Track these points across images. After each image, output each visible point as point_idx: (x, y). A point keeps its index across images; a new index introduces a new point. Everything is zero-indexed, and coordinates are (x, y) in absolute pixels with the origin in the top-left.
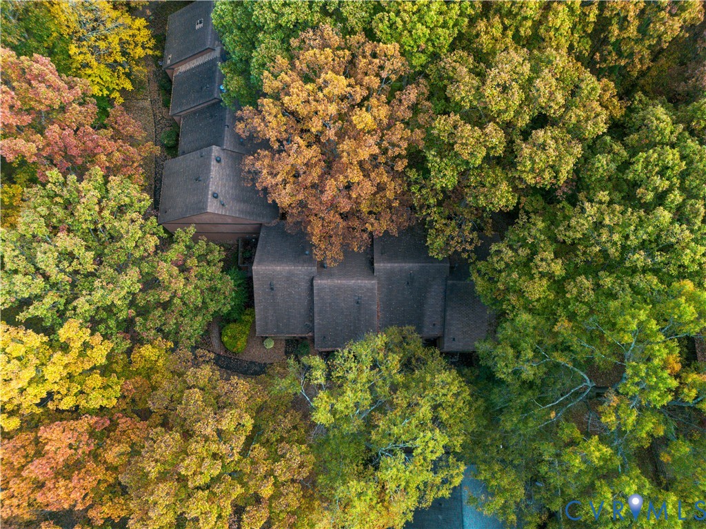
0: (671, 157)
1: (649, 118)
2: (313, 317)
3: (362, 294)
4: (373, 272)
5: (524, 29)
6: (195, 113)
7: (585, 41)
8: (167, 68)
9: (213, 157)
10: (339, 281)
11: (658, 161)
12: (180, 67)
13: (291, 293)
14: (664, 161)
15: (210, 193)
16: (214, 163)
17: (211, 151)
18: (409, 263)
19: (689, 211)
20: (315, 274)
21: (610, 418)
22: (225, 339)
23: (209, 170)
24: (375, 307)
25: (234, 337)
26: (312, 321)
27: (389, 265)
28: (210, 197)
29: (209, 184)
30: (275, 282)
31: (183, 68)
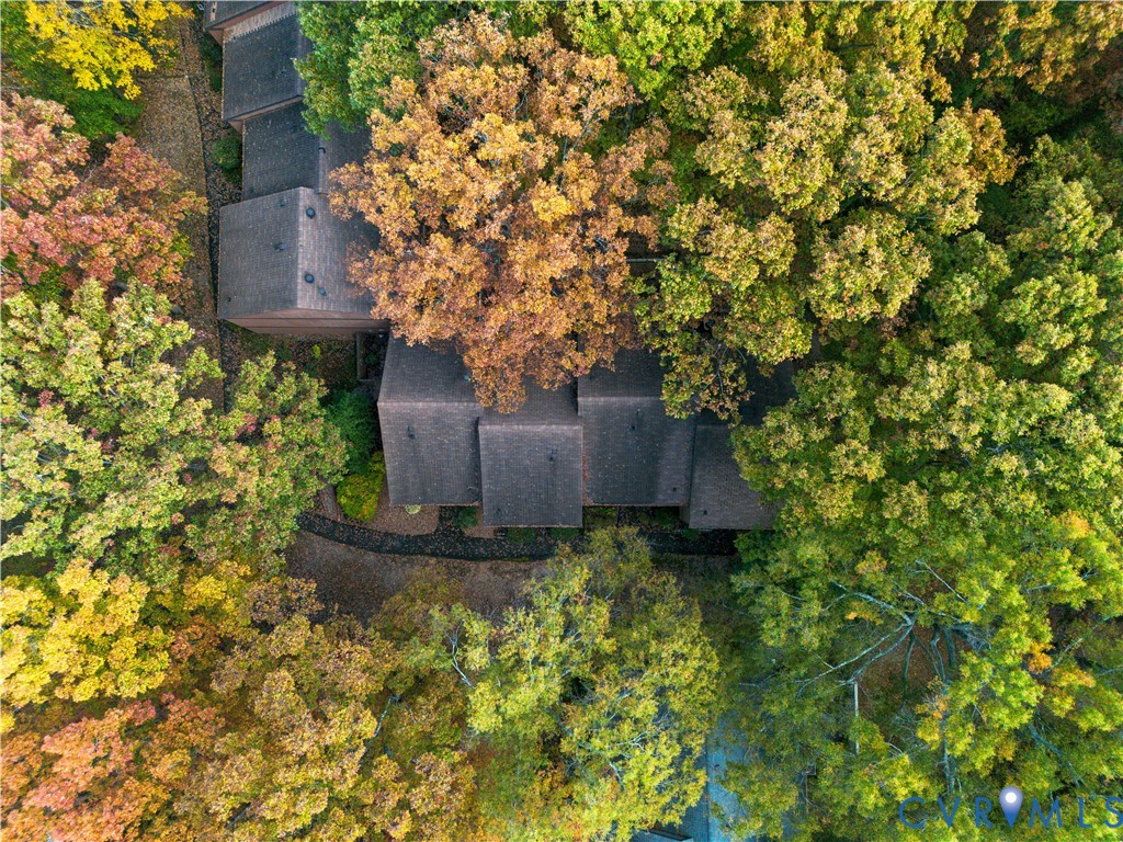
0: (1082, 292)
1: (1054, 208)
2: (479, 478)
3: (557, 445)
4: (577, 410)
5: (844, 23)
6: (266, 118)
7: (957, 31)
8: (211, 28)
9: (301, 208)
10: (521, 427)
11: (1059, 298)
12: (234, 27)
13: (442, 443)
14: (1069, 298)
15: (300, 274)
16: (303, 218)
17: (296, 198)
18: (636, 395)
19: (1102, 385)
20: (481, 414)
21: (930, 734)
22: (343, 500)
23: (295, 235)
24: (579, 466)
25: (356, 498)
26: (479, 485)
27: (602, 399)
28: (300, 281)
29: (297, 258)
30: (415, 426)
31: (240, 29)
